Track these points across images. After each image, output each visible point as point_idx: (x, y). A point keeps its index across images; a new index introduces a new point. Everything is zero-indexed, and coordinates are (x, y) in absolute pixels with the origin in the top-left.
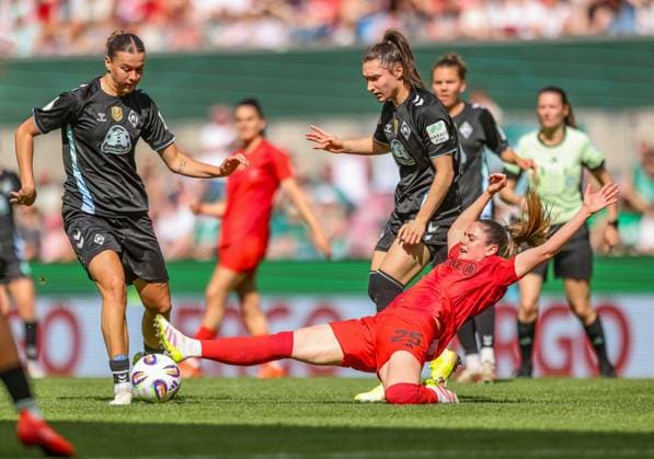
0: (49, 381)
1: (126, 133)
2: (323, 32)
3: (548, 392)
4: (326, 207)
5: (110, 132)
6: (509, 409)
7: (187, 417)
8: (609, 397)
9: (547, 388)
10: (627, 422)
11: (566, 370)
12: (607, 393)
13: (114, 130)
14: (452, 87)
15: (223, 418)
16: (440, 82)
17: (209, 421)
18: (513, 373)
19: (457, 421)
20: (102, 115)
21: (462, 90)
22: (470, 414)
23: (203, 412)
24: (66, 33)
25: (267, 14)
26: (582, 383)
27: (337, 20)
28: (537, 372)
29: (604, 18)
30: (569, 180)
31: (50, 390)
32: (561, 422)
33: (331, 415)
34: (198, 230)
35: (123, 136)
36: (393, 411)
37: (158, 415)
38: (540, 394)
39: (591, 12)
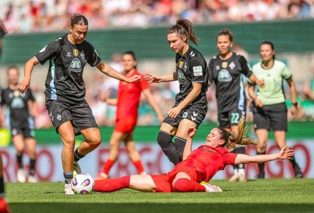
0: (40, 184)
1: (79, 62)
2: (164, 19)
3: (272, 185)
4: (167, 100)
5: (73, 62)
6: (254, 194)
7: (104, 199)
8: (300, 187)
9: (271, 183)
10: (310, 199)
11: (281, 175)
12: (300, 185)
13: (75, 60)
14: (226, 45)
15: (121, 200)
16: (221, 43)
17: (114, 202)
18: (255, 177)
19: (229, 199)
20: (69, 53)
21: (231, 46)
22: (236, 196)
23: (111, 197)
24: (45, 21)
25: (138, 11)
26: (287, 180)
27: (171, 13)
28: (267, 176)
29: (295, 10)
30: (276, 84)
31: (40, 188)
32: (279, 199)
33: (171, 198)
34: (108, 112)
35: (78, 64)
36: (200, 195)
37: (90, 199)
38: (268, 186)
39: (289, 7)
